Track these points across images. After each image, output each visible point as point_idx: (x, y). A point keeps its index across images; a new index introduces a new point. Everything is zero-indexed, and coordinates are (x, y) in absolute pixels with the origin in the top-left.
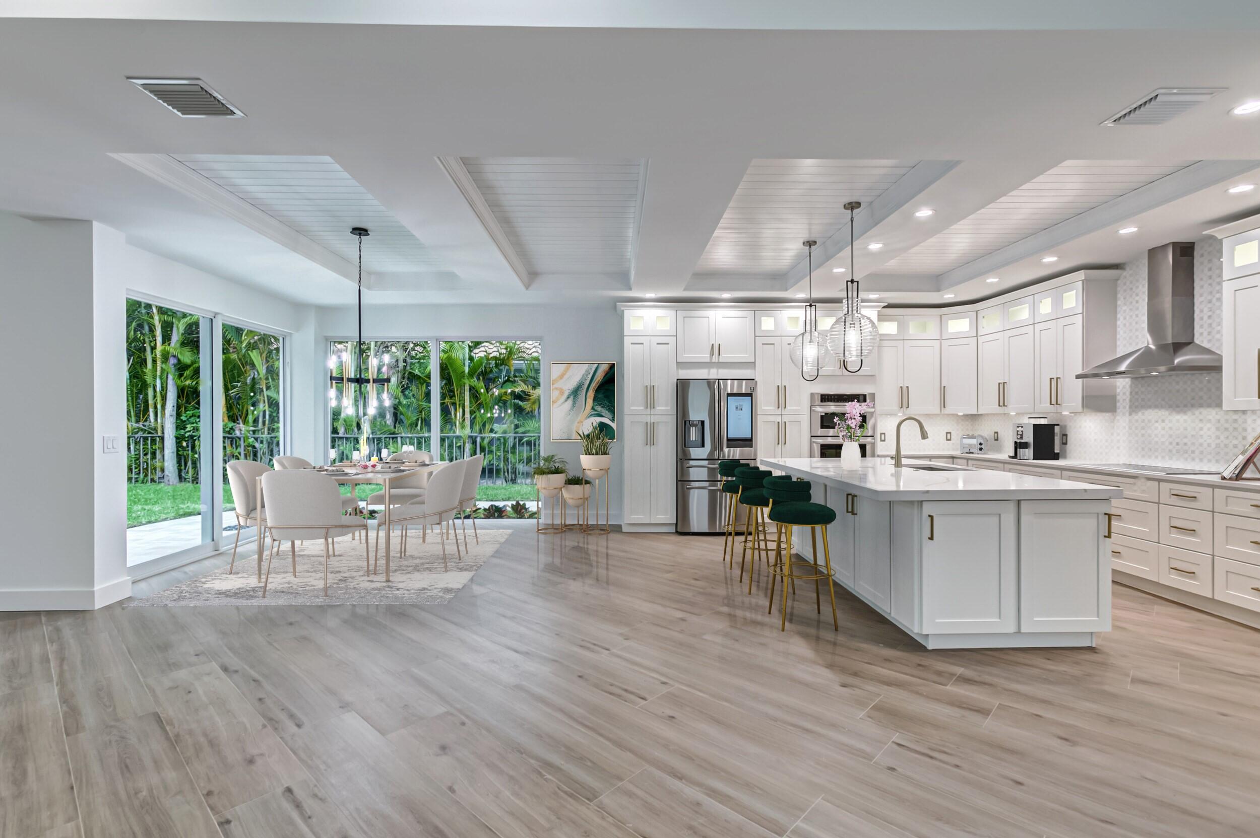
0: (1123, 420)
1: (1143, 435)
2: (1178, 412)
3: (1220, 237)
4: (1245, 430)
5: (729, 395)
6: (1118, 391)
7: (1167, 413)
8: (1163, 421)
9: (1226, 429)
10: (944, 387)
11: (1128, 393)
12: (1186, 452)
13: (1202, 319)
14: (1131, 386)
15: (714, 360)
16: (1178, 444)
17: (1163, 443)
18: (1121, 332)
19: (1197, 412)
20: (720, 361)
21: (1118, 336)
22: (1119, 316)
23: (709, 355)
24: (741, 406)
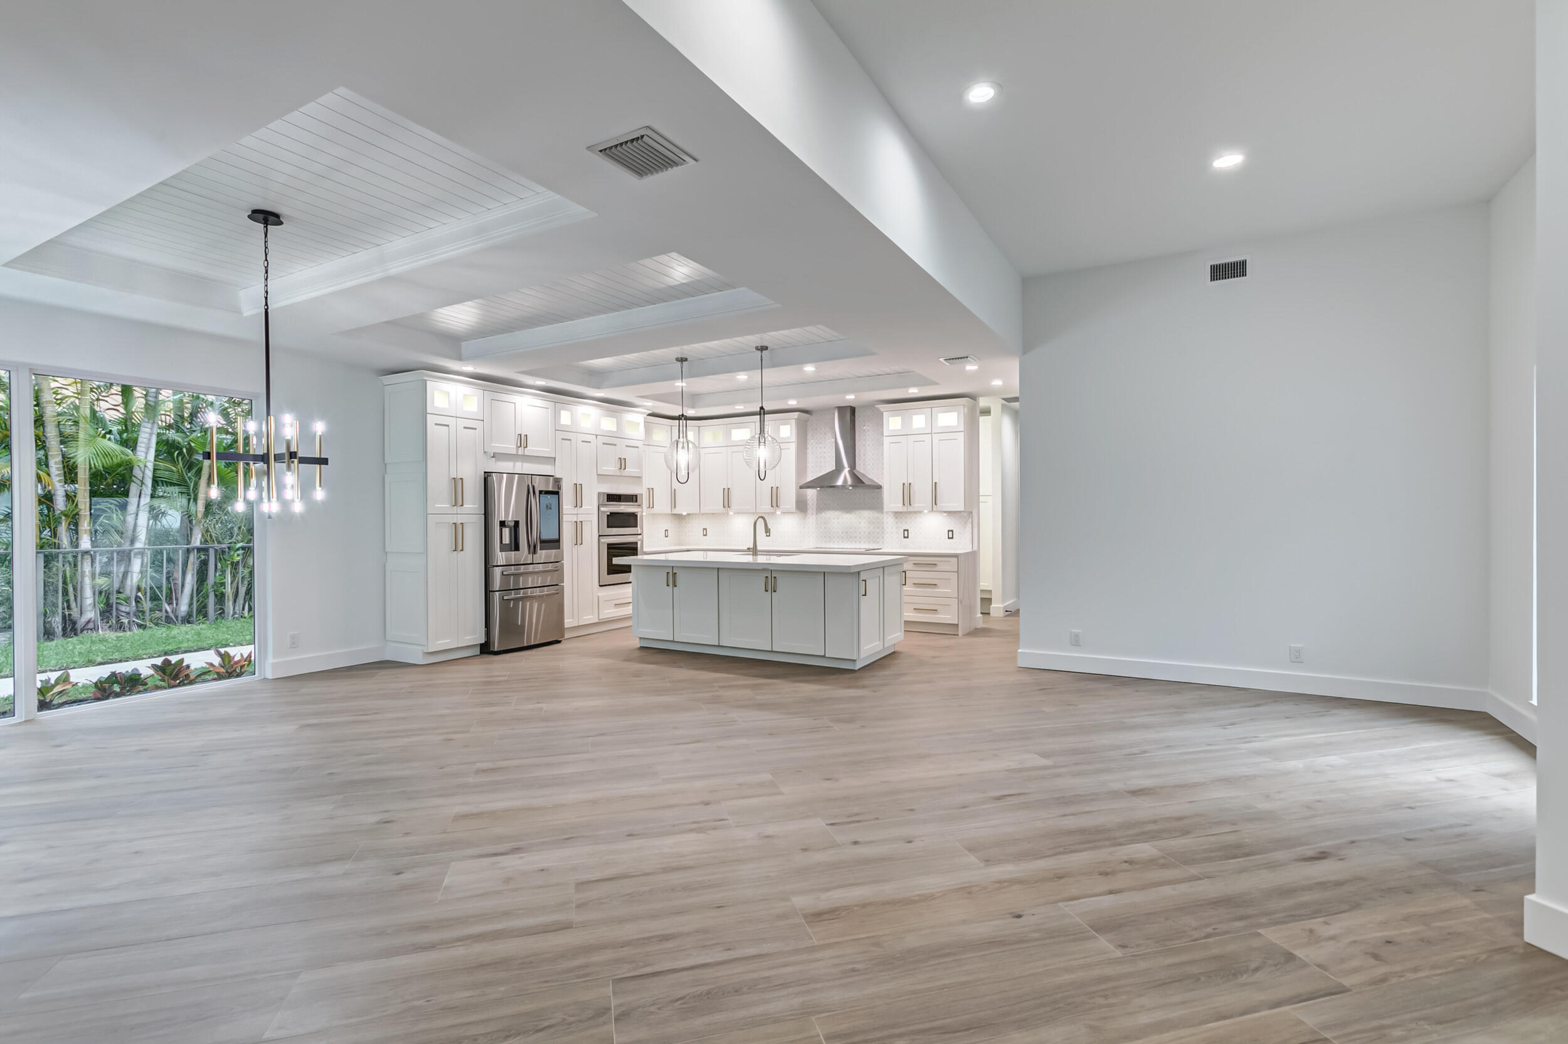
0: (812, 519)
1: (825, 528)
2: (847, 512)
3: (882, 410)
4: (883, 523)
5: (541, 492)
6: (808, 497)
7: (840, 513)
8: (838, 518)
9: (874, 523)
10: (675, 490)
11: (815, 500)
12: (851, 537)
13: (860, 455)
14: (817, 496)
15: (520, 453)
16: (847, 533)
17: (838, 532)
18: (810, 458)
19: (858, 513)
20: (526, 454)
21: (808, 460)
22: (808, 446)
23: (515, 447)
24: (550, 504)
